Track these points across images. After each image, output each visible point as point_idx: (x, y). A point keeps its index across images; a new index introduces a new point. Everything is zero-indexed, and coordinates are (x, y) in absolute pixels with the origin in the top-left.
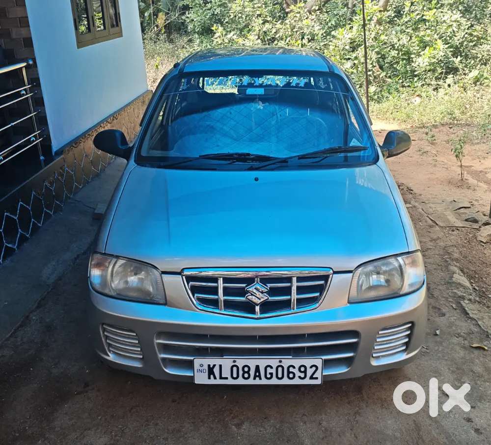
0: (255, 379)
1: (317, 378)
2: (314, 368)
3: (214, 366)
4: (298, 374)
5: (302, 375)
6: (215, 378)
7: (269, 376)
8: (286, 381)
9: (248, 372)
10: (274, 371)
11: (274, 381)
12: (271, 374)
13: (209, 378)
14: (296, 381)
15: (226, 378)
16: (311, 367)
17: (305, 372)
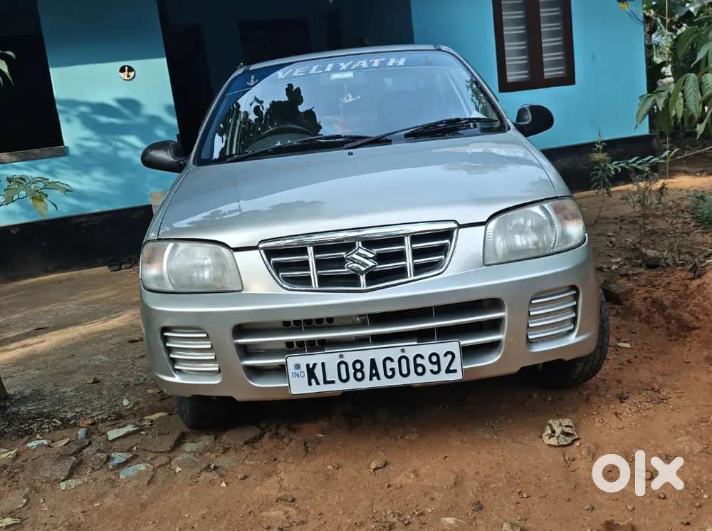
0: (371, 379)
1: (455, 371)
2: (450, 357)
3: (315, 365)
4: (429, 367)
5: (435, 368)
6: (318, 383)
7: (390, 373)
8: (413, 379)
9: (361, 370)
10: (395, 365)
11: (398, 381)
12: (392, 370)
13: (310, 384)
14: (429, 378)
15: (333, 382)
16: (445, 355)
17: (438, 363)
